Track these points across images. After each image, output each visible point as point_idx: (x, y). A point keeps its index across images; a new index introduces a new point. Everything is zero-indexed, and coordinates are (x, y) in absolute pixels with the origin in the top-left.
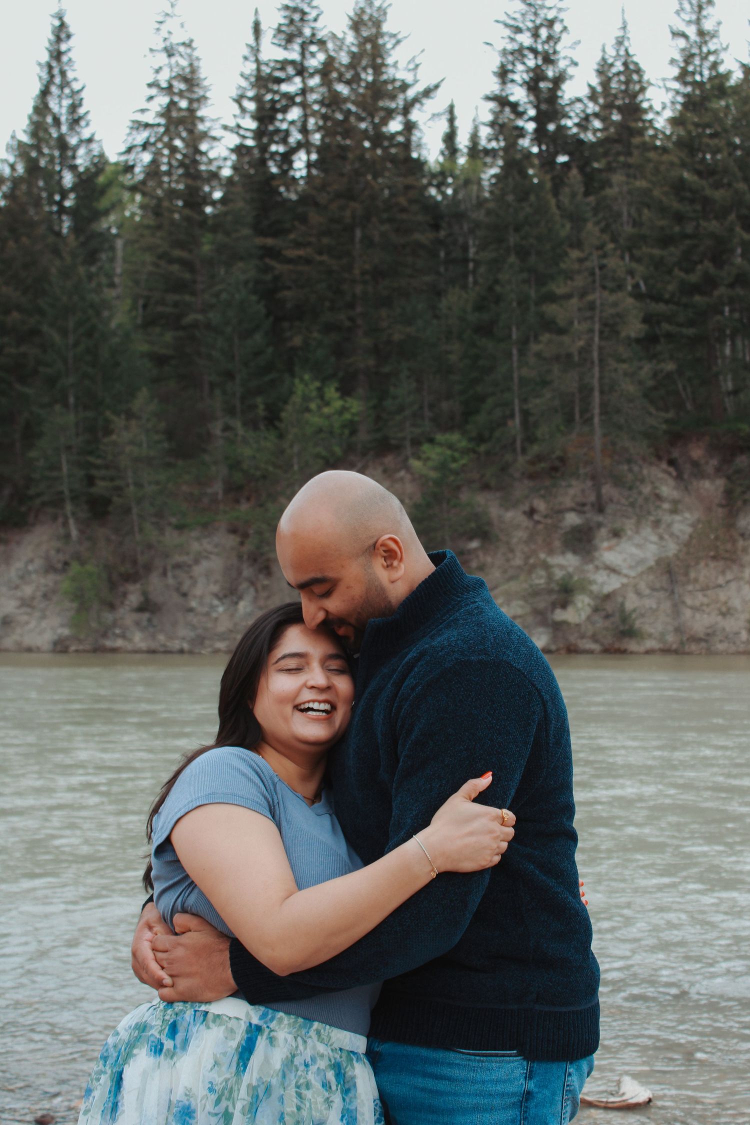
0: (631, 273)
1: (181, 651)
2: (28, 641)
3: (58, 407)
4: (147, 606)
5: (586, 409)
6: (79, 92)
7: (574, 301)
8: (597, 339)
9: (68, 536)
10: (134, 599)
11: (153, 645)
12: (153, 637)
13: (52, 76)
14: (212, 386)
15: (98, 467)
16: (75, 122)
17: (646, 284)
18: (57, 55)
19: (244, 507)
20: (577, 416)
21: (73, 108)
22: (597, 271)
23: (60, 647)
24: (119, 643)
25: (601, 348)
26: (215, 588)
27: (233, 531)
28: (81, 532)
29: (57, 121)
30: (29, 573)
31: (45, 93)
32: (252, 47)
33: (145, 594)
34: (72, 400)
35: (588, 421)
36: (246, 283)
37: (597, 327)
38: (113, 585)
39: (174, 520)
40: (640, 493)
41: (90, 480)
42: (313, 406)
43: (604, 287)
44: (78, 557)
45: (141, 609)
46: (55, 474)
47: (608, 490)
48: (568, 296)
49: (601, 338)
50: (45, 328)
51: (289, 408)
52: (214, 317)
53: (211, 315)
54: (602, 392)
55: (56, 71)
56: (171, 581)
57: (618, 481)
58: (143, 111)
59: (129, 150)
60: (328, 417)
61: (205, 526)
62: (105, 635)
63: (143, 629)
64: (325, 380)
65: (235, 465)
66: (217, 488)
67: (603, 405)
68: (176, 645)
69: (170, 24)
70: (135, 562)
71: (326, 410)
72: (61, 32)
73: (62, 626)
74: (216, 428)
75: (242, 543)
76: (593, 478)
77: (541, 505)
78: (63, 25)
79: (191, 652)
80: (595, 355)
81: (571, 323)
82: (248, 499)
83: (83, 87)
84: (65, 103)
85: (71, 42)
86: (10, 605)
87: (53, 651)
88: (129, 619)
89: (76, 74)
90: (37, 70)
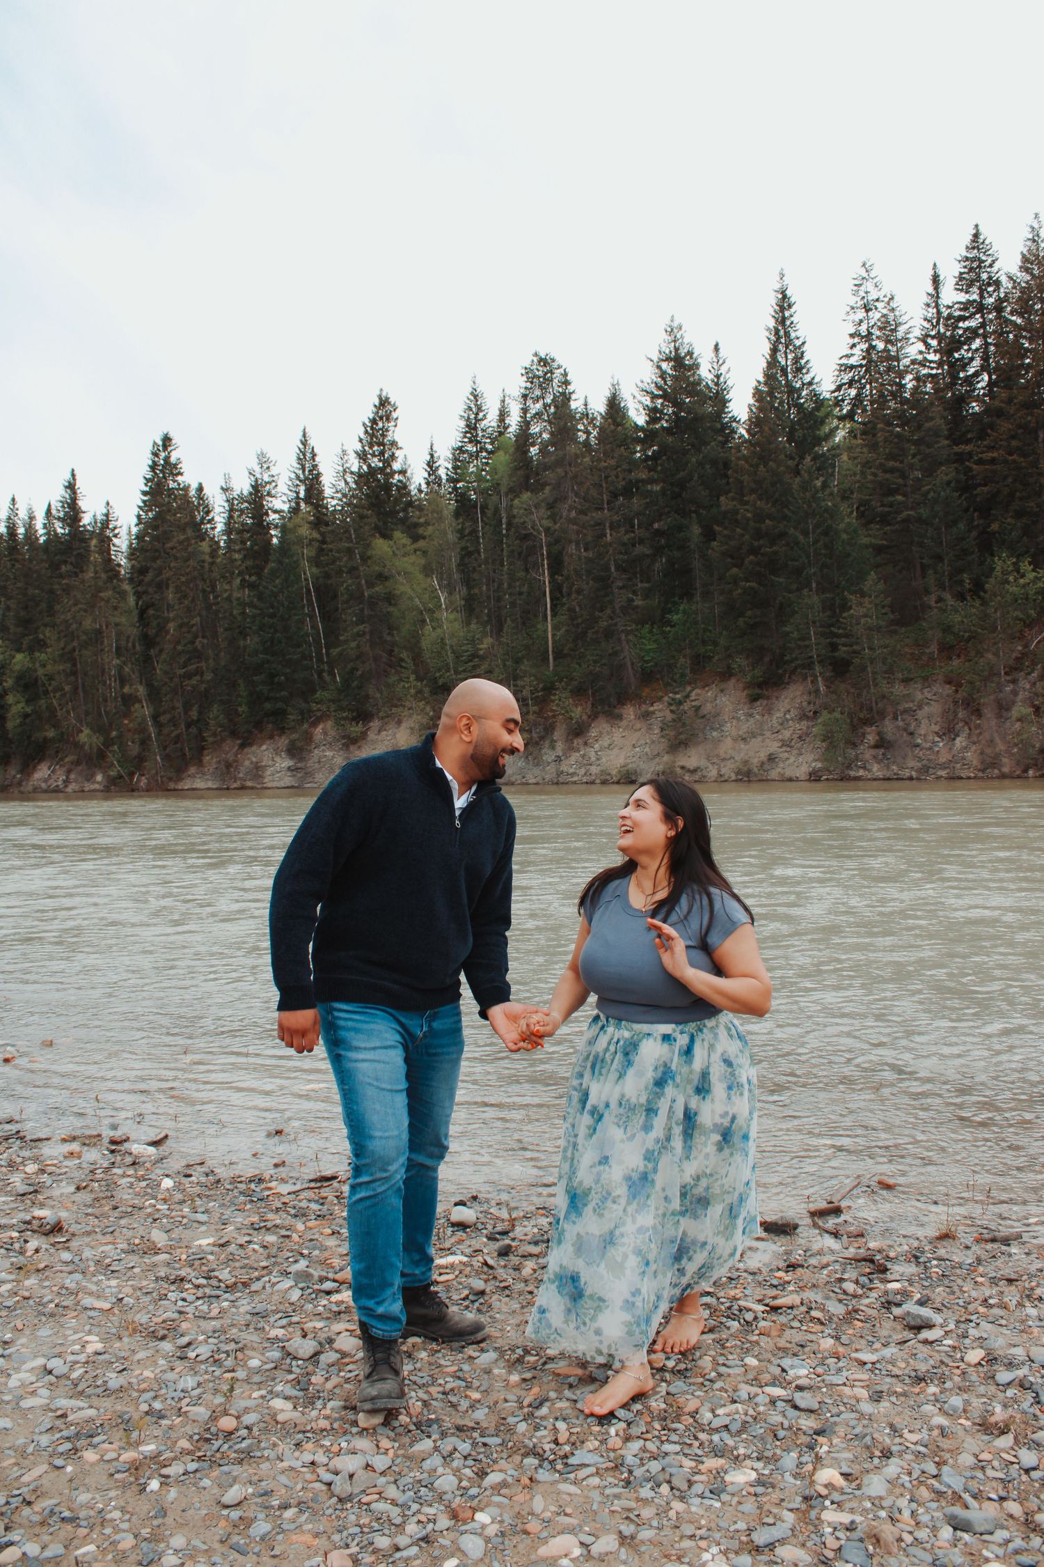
1: (911, 778)
2: (789, 773)
3: (805, 592)
4: (882, 743)
6: (799, 347)
9: (817, 691)
10: (871, 738)
11: (888, 774)
12: (888, 767)
13: (778, 338)
14: (924, 568)
15: (838, 636)
16: (799, 370)
18: (782, 321)
19: (956, 662)
21: (797, 360)
23: (815, 777)
24: (861, 773)
26: (936, 728)
27: (949, 682)
28: (828, 687)
29: (784, 371)
30: (787, 720)
31: (774, 350)
32: (932, 296)
33: (879, 734)
34: (814, 585)
36: (948, 483)
38: (854, 728)
39: (900, 675)
41: (834, 647)
42: (1011, 579)
44: (825, 707)
45: (876, 746)
46: (807, 643)
50: (792, 531)
51: (992, 580)
52: (924, 512)
53: (921, 511)
55: (782, 333)
56: (900, 723)
58: (847, 356)
59: (839, 388)
60: (1024, 586)
61: (925, 679)
62: (849, 767)
63: (879, 761)
64: (1019, 556)
65: (947, 629)
66: (934, 648)
68: (907, 773)
69: (869, 286)
70: (871, 709)
71: (1022, 581)
72: (784, 303)
73: (816, 760)
74: (931, 600)
75: (957, 691)
78: (784, 297)
79: (918, 779)
82: (959, 656)
83: (804, 343)
84: (790, 356)
85: (792, 310)
86: (774, 747)
87: (809, 780)
88: (868, 754)
89: (798, 334)
90: (767, 334)
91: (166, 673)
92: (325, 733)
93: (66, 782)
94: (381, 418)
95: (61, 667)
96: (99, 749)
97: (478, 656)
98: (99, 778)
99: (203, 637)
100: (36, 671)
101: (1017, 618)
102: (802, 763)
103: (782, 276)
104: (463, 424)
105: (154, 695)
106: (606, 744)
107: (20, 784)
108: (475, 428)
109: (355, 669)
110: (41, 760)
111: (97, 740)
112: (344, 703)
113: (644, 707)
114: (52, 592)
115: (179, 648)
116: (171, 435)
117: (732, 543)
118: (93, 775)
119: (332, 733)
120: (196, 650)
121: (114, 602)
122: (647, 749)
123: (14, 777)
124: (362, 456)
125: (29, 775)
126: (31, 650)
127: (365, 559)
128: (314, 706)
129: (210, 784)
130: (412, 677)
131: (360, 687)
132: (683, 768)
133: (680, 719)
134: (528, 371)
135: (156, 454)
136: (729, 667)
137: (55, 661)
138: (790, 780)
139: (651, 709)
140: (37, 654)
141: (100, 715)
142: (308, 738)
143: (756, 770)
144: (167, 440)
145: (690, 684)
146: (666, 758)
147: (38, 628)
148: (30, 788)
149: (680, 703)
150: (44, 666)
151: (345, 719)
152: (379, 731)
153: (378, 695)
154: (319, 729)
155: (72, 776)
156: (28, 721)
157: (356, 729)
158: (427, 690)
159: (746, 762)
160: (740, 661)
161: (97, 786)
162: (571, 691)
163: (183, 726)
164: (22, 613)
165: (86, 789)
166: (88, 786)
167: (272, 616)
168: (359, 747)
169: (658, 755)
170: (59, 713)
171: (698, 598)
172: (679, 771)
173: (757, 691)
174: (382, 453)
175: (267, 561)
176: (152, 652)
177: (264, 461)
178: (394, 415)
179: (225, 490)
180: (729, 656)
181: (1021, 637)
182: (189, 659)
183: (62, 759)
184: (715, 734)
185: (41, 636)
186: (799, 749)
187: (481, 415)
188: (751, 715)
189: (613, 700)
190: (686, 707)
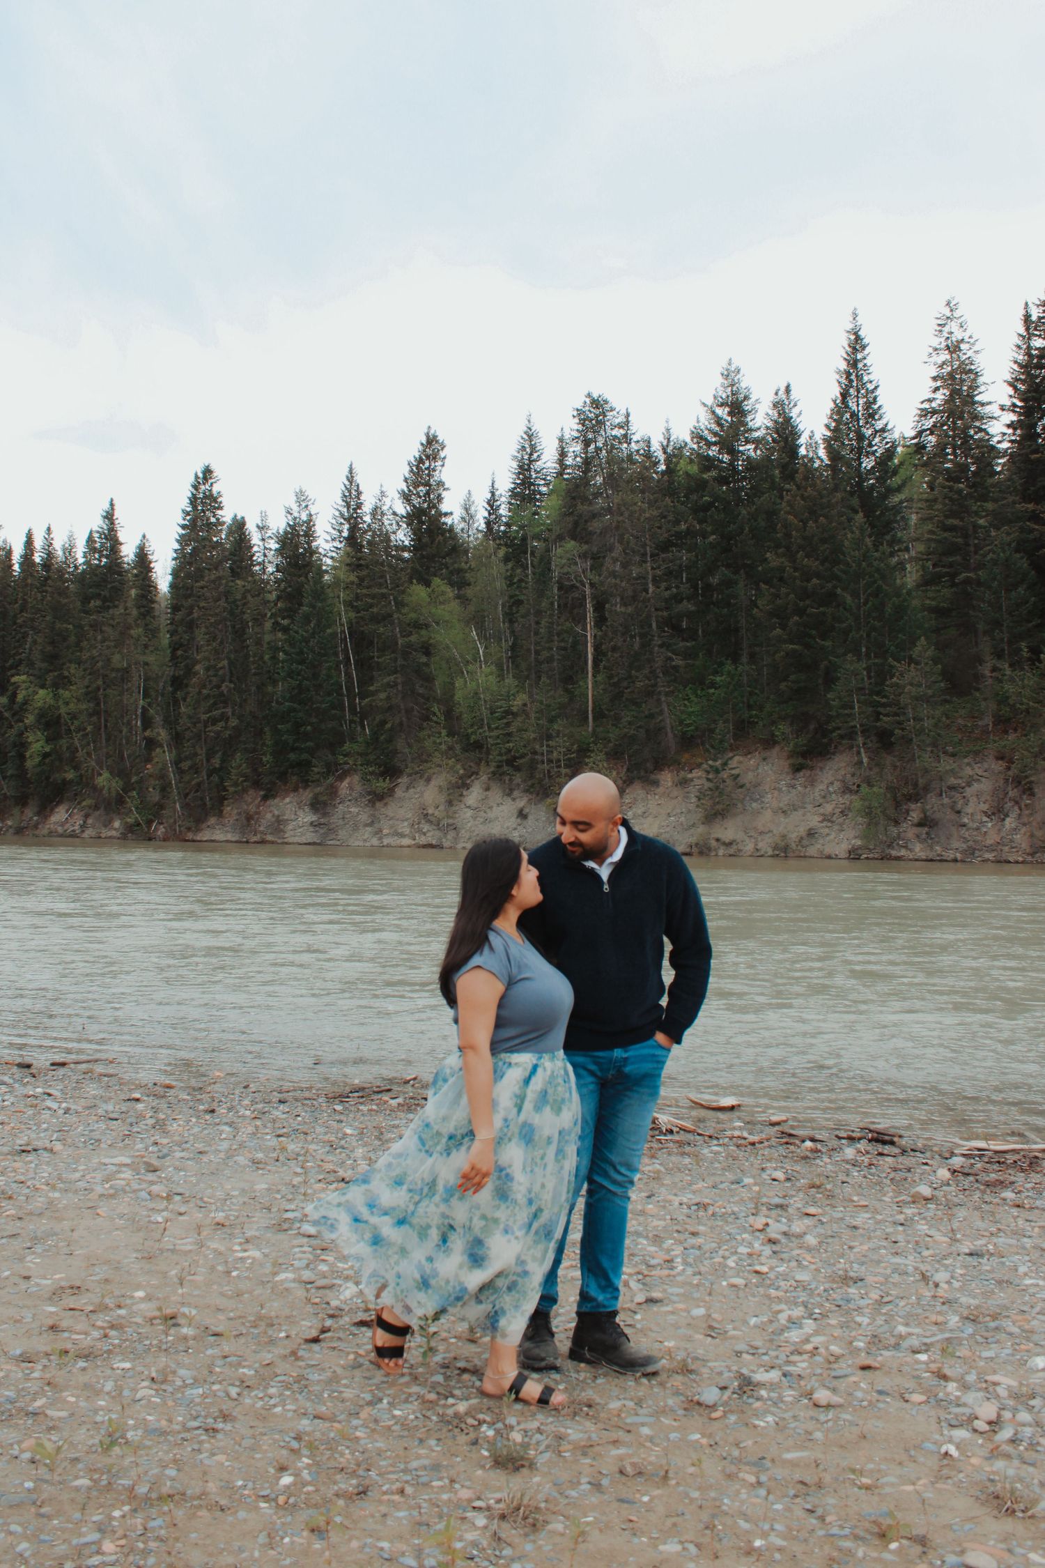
1: (955, 860)
2: (828, 850)
3: (852, 656)
4: (926, 822)
6: (873, 391)
9: (860, 762)
10: (915, 816)
11: (931, 855)
12: (932, 848)
13: (850, 381)
15: (884, 705)
16: (871, 415)
18: (853, 363)
19: (1012, 737)
21: (869, 405)
23: (854, 855)
24: (903, 852)
26: (985, 807)
27: (1000, 757)
28: (872, 759)
29: (855, 417)
30: (830, 794)
31: (844, 395)
32: (1024, 338)
33: (924, 811)
34: (863, 649)
36: (1011, 543)
38: (897, 805)
39: (949, 749)
41: (878, 717)
44: (868, 780)
45: (920, 825)
46: (849, 712)
50: (840, 591)
52: (984, 574)
53: (981, 573)
55: (853, 376)
56: (946, 800)
58: (929, 400)
59: (919, 434)
61: (977, 753)
62: (890, 846)
63: (922, 841)
65: (1003, 700)
66: (988, 721)
68: (950, 855)
69: (954, 326)
70: (916, 785)
72: (857, 344)
73: (856, 837)
74: (986, 670)
75: (1008, 768)
78: (858, 337)
79: (963, 861)
82: (1015, 730)
83: (876, 388)
84: (861, 402)
85: (866, 352)
86: (814, 821)
87: (848, 858)
88: (911, 833)
89: (871, 377)
90: (837, 377)
91: (190, 717)
92: (351, 788)
93: (83, 827)
94: (428, 457)
95: (84, 706)
96: (118, 794)
97: (513, 714)
98: (117, 824)
99: (231, 682)
100: (58, 708)
102: (841, 840)
103: (855, 316)
104: (515, 464)
105: (177, 739)
106: (640, 812)
107: (36, 827)
108: (529, 470)
109: (384, 722)
110: (59, 803)
111: (117, 785)
112: (372, 757)
113: (682, 773)
114: (81, 627)
115: (205, 692)
116: (213, 467)
117: (779, 602)
118: (111, 821)
119: (358, 788)
120: (222, 694)
121: (144, 640)
122: (682, 819)
123: (31, 819)
124: (406, 497)
125: (46, 817)
126: (56, 686)
127: (400, 604)
128: (341, 759)
129: (230, 837)
130: (444, 732)
131: (390, 741)
132: (718, 840)
133: (717, 788)
134: (580, 412)
135: (196, 487)
136: (773, 735)
137: (79, 700)
138: (829, 857)
139: (690, 776)
140: (61, 691)
141: (122, 758)
142: (333, 792)
143: (793, 846)
144: (208, 472)
145: (732, 750)
146: (701, 829)
147: (64, 664)
148: (45, 832)
149: (717, 771)
150: (67, 704)
151: (372, 773)
152: (408, 788)
153: (407, 750)
154: (345, 784)
155: (90, 821)
156: (47, 761)
157: (381, 785)
158: (458, 747)
159: (784, 837)
160: (783, 728)
161: (114, 833)
162: (606, 754)
163: (204, 774)
164: (49, 648)
165: (103, 835)
166: (105, 833)
167: (302, 662)
168: (386, 804)
169: (693, 826)
170: (80, 754)
171: (744, 659)
172: (714, 843)
173: (800, 760)
174: (428, 493)
175: (301, 604)
176: (179, 694)
177: (301, 498)
178: (442, 454)
179: (261, 528)
180: (773, 723)
182: (215, 704)
183: (79, 803)
184: (754, 805)
185: (66, 673)
186: (841, 825)
187: (535, 455)
188: (793, 787)
189: (649, 765)
190: (725, 775)
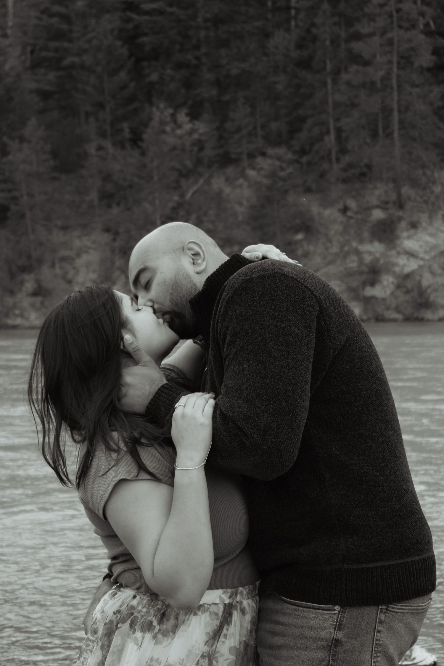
0: (422, 14)
4: (40, 292)
5: (386, 127)
7: (376, 39)
8: (395, 69)
10: (29, 286)
14: (87, 114)
17: (435, 23)
19: (115, 210)
20: (381, 132)
22: (395, 14)
24: (18, 321)
25: (398, 76)
27: (107, 230)
33: (38, 282)
35: (389, 135)
36: (112, 31)
37: (395, 59)
38: (12, 276)
39: (59, 223)
40: (432, 192)
42: (168, 129)
43: (400, 27)
45: (35, 294)
47: (406, 190)
48: (371, 35)
49: (399, 68)
51: (149, 130)
52: (87, 59)
53: (85, 58)
54: (400, 111)
56: (58, 271)
57: (414, 183)
60: (180, 137)
61: (84, 226)
62: (7, 315)
63: (37, 309)
64: (177, 108)
65: (107, 178)
66: (94, 196)
67: (401, 122)
70: (29, 257)
71: (179, 132)
74: (91, 148)
75: (114, 240)
76: (394, 181)
77: (352, 204)
80: (394, 82)
81: (374, 56)
82: (118, 204)
88: (26, 302)
101: (173, 169)
181: (177, 186)
